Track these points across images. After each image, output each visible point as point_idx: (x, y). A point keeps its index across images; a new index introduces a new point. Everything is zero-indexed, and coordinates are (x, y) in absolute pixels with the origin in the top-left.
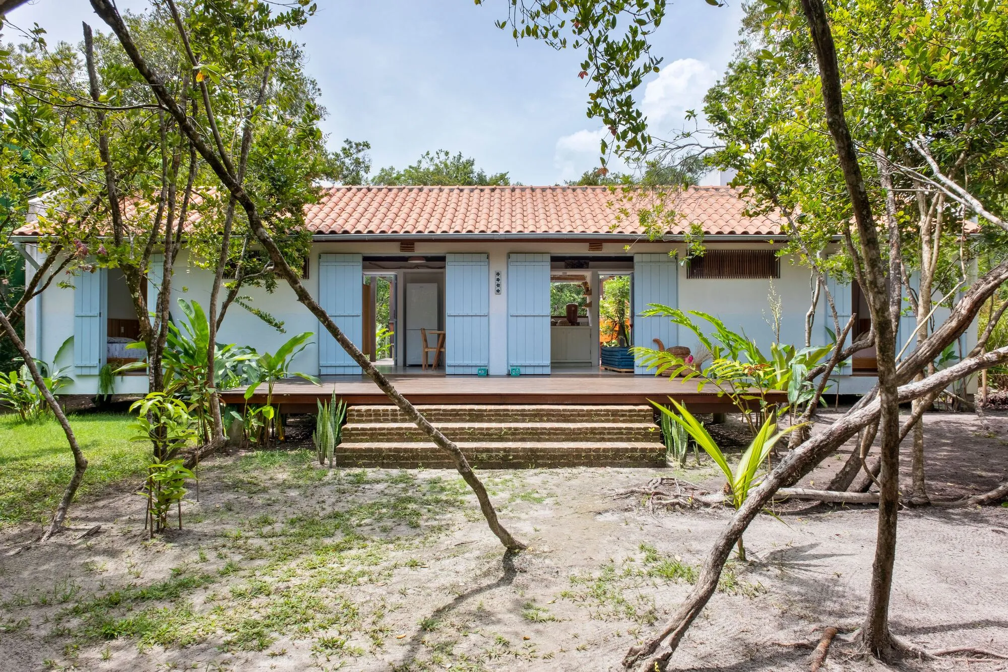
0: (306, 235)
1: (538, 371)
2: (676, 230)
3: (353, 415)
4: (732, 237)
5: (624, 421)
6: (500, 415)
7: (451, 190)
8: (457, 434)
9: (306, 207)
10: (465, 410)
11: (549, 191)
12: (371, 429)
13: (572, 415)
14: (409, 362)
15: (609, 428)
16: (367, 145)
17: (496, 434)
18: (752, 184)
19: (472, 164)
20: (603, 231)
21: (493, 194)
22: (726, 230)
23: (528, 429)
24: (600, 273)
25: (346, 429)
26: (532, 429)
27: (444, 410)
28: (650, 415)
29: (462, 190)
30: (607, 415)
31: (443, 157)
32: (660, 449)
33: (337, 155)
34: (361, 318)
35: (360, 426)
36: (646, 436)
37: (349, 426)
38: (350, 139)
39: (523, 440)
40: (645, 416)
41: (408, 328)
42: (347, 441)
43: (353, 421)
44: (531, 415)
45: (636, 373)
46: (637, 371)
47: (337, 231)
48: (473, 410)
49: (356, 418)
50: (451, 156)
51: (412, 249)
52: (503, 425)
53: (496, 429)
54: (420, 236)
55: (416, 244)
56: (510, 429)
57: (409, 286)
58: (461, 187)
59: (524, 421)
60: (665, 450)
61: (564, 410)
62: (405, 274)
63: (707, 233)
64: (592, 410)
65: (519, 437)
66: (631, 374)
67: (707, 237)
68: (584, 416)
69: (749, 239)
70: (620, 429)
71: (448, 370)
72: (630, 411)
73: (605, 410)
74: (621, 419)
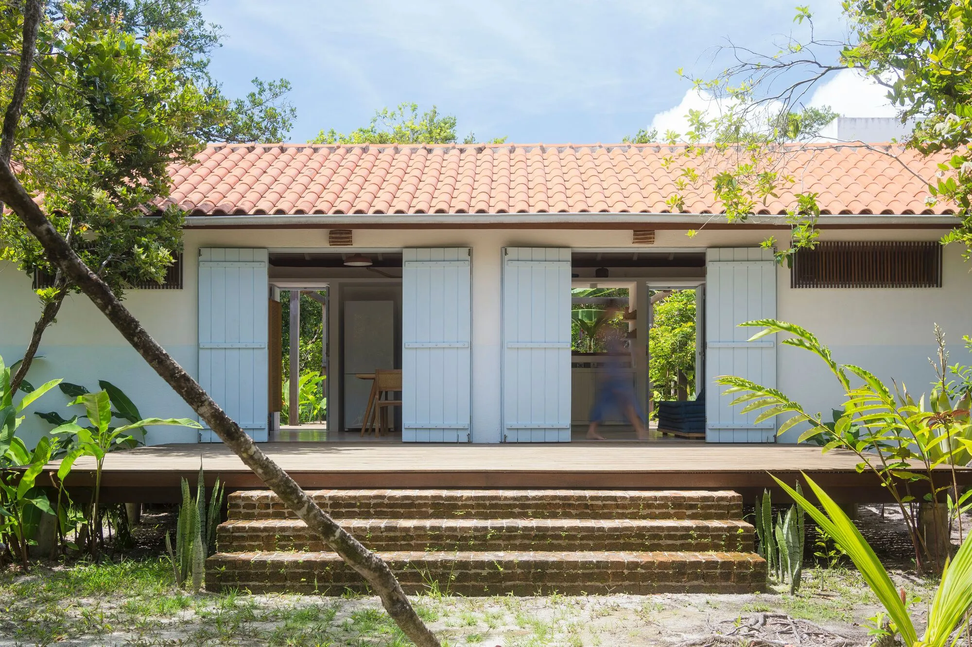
0: (176, 217)
1: (551, 437)
2: (775, 208)
3: (237, 506)
4: (865, 220)
5: (692, 517)
6: (484, 506)
7: (414, 151)
8: (412, 538)
9: (170, 168)
10: (426, 498)
11: (568, 151)
12: (266, 529)
13: (604, 506)
14: (348, 425)
15: (669, 528)
16: (285, 85)
17: (475, 538)
18: (927, 95)
19: (452, 125)
20: (656, 210)
21: (479, 156)
22: (856, 208)
23: (532, 529)
24: (651, 284)
25: (224, 529)
26: (539, 528)
27: (390, 498)
28: (738, 506)
29: (430, 151)
30: (665, 506)
31: (408, 114)
32: (756, 564)
33: (240, 105)
34: (266, 350)
35: (247, 524)
36: (730, 541)
37: (230, 524)
38: (260, 79)
39: (524, 548)
40: (729, 507)
41: (347, 371)
42: (226, 549)
43: (237, 516)
44: (537, 506)
45: (708, 439)
46: (710, 436)
47: (226, 210)
48: (440, 497)
49: (243, 511)
50: (420, 112)
51: (348, 241)
52: (488, 523)
53: (476, 529)
54: (359, 218)
55: (355, 232)
56: (500, 529)
57: (350, 305)
58: (428, 147)
59: (524, 516)
60: (763, 565)
61: (592, 498)
62: (342, 286)
63: (824, 212)
64: (639, 498)
65: (518, 542)
66: (701, 441)
67: (823, 220)
68: (624, 507)
69: (894, 221)
70: (688, 529)
71: (406, 436)
72: (704, 499)
73: (662, 498)
74: (689, 512)
